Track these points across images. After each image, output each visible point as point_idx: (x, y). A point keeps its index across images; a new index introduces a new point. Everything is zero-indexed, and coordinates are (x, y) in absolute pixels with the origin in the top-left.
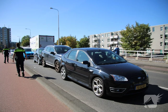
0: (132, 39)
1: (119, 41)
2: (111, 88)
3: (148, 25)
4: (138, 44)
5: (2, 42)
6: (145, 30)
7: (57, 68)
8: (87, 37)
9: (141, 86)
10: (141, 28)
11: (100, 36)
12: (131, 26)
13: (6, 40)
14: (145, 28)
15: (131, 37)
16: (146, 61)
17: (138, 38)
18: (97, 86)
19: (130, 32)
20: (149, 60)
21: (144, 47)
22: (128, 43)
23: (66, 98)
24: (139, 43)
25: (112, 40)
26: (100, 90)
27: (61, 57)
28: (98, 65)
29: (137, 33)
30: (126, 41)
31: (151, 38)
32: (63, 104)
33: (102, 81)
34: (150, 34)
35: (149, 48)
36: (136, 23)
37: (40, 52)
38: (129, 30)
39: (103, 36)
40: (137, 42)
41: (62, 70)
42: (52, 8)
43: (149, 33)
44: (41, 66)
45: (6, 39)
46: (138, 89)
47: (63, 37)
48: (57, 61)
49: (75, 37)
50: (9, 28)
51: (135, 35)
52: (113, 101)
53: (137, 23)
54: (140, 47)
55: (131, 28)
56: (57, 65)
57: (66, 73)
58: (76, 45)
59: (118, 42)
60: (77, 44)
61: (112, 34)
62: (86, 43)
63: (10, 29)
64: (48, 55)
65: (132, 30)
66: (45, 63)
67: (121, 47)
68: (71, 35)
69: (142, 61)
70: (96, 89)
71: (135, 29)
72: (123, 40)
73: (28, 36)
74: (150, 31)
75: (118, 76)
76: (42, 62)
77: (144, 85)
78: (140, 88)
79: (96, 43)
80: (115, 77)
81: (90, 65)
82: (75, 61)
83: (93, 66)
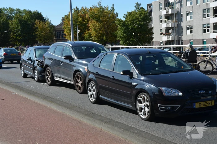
2: (160, 106)
7: (80, 85)
9: (205, 104)
11: (180, 2)
18: (142, 105)
23: (100, 120)
26: (147, 110)
28: (143, 75)
32: (96, 127)
33: (148, 98)
37: (37, 55)
41: (90, 88)
44: (42, 84)
46: (199, 107)
47: (80, 9)
48: (79, 73)
49: (113, 9)
56: (78, 79)
57: (97, 91)
58: (116, 30)
60: (119, 27)
66: (52, 78)
68: (100, 4)
70: (141, 109)
75: (170, 90)
76: (44, 76)
77: (210, 101)
78: (202, 106)
79: (170, 24)
80: (165, 91)
81: (133, 76)
82: (111, 71)
83: (137, 78)
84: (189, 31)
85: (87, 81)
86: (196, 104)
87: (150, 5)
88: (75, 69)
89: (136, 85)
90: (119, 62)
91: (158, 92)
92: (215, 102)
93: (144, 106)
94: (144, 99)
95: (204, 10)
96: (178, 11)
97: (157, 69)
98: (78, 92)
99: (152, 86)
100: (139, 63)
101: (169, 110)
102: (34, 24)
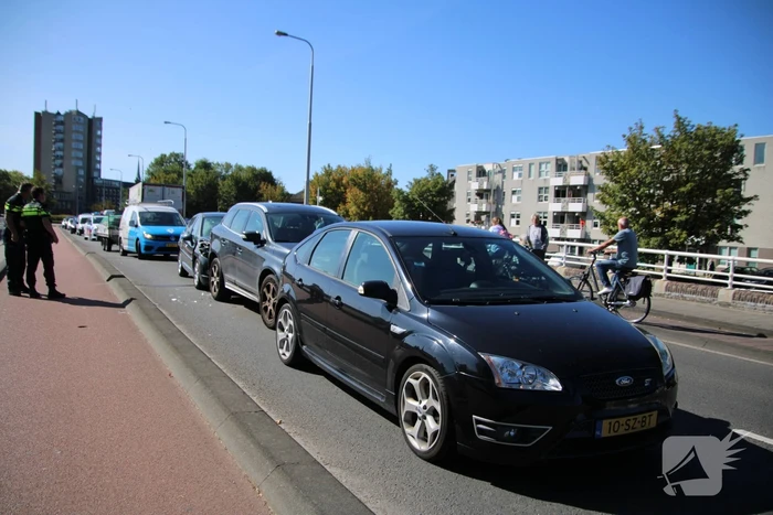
0: (652, 196)
1: (593, 201)
2: (478, 422)
3: (733, 132)
4: (681, 218)
5: (62, 176)
6: (718, 155)
7: (270, 307)
8: (445, 175)
9: (631, 423)
10: (700, 144)
11: (502, 172)
12: (649, 132)
13: (78, 168)
14: (720, 142)
15: (650, 183)
16: (703, 302)
17: (682, 189)
19: (643, 158)
20: (720, 299)
21: (707, 236)
22: (632, 213)
23: (266, 450)
24: (687, 213)
25: (560, 193)
26: (431, 425)
27: (284, 256)
28: (430, 302)
29: (677, 165)
30: (624, 204)
31: (746, 194)
32: (246, 476)
33: (440, 385)
34: (742, 176)
35: (730, 239)
36: (675, 120)
37: (204, 230)
38: (639, 150)
39: (516, 174)
40: (676, 208)
41: (281, 320)
42: (285, 35)
43: (736, 168)
44: (203, 293)
45: (80, 164)
46: (613, 434)
47: (334, 167)
48: (270, 276)
50: (94, 117)
51: (668, 174)
52: (488, 484)
53: (679, 119)
54: (689, 235)
55: (649, 140)
56: (269, 292)
57: (296, 332)
58: (392, 206)
59: (586, 202)
61: (561, 166)
62: (437, 199)
63: (100, 119)
64: (235, 245)
65: (653, 149)
66: (221, 283)
67: (598, 228)
69: (684, 299)
70: (412, 418)
71: (670, 147)
72: (610, 195)
73: (177, 155)
74: (740, 161)
75: (518, 365)
77: (647, 415)
78: (622, 431)
79: (484, 205)
80: (502, 369)
81: (396, 302)
82: (334, 281)
83: (407, 309)
84: (514, 221)
86: (605, 423)
87: (452, 172)
88: (265, 265)
89: (403, 335)
90: (364, 256)
92: (659, 415)
93: (424, 407)
94: (425, 384)
95: (540, 189)
96: (498, 187)
97: (473, 286)
98: (266, 324)
99: (452, 341)
100: (423, 264)
101: (510, 439)
102: (258, 188)
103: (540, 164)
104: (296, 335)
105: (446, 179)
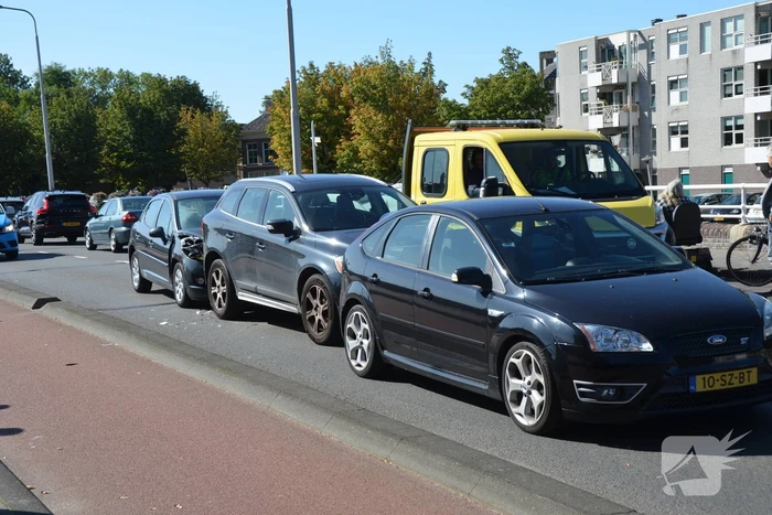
2: (579, 386)
7: (319, 317)
9: (728, 379)
11: (647, 45)
18: (521, 382)
25: (767, 75)
26: (537, 398)
27: (339, 251)
28: (526, 283)
33: (542, 358)
39: (675, 49)
41: (351, 325)
44: (197, 313)
46: (708, 389)
47: (322, 69)
48: (315, 276)
49: (428, 69)
56: (315, 297)
57: (374, 336)
61: (767, 21)
64: (253, 239)
66: (231, 294)
68: (386, 52)
70: (518, 396)
75: (612, 332)
76: (205, 289)
77: (744, 371)
78: (717, 386)
79: (616, 116)
80: (596, 337)
81: (491, 286)
82: (419, 272)
83: (503, 293)
84: (676, 140)
85: (342, 302)
86: (699, 379)
87: (548, 57)
89: (501, 318)
90: (447, 243)
91: (572, 341)
92: (759, 374)
93: (528, 386)
94: (528, 361)
95: (725, 72)
96: (640, 77)
97: (569, 264)
98: (314, 339)
99: (555, 320)
100: (513, 245)
101: (608, 398)
102: (175, 118)
103: (723, 22)
104: (375, 341)
105: (537, 70)
